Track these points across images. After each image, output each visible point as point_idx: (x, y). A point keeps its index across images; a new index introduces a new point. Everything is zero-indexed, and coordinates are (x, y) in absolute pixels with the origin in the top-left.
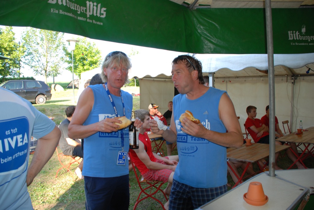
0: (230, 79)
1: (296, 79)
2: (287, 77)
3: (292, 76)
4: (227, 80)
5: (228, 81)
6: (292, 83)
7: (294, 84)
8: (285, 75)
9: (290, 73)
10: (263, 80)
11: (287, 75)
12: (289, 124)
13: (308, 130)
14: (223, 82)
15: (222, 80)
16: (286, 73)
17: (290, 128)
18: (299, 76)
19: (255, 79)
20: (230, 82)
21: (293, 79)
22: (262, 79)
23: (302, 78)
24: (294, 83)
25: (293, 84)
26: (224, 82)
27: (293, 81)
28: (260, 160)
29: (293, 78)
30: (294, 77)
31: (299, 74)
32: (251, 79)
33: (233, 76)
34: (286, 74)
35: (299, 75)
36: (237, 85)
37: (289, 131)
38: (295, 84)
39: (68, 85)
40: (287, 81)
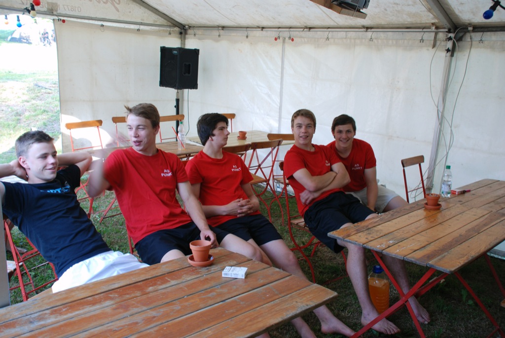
0: (294, 33)
1: (459, 39)
2: (436, 34)
3: (449, 31)
4: (286, 34)
5: (287, 39)
6: (448, 50)
7: (452, 55)
8: (429, 28)
9: (444, 22)
10: (371, 39)
11: (437, 28)
12: (425, 166)
13: (469, 191)
14: (276, 39)
15: (274, 33)
16: (433, 21)
17: (425, 177)
18: (469, 31)
19: (352, 34)
20: (293, 40)
21: (450, 39)
22: (369, 34)
23: (477, 36)
24: (452, 51)
25: (449, 54)
26: (278, 40)
27: (450, 45)
29: (452, 35)
30: (454, 32)
31: (470, 25)
32: (341, 34)
33: (298, 25)
34: (433, 24)
35: (470, 29)
36: (308, 49)
37: (421, 185)
38: (455, 54)
40: (434, 46)
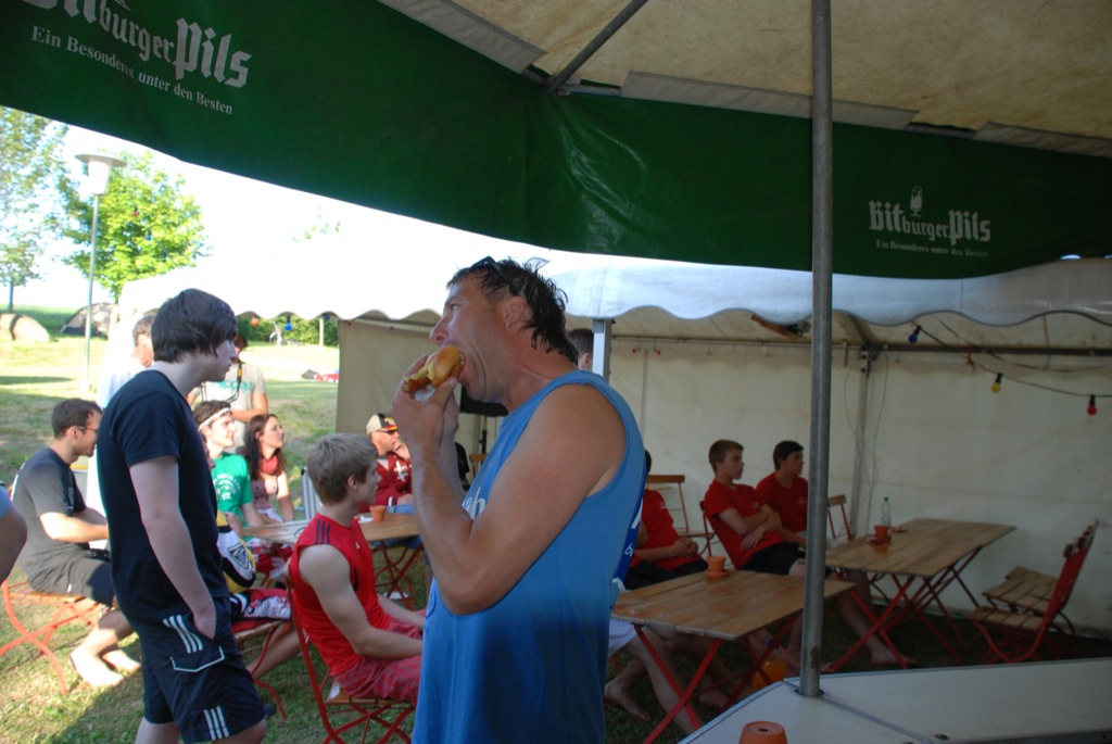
0: (660, 345)
1: (874, 358)
2: (847, 350)
3: (863, 349)
4: (649, 345)
5: (651, 352)
6: (863, 370)
7: (868, 376)
8: (839, 344)
9: (858, 338)
10: (768, 355)
11: (848, 344)
12: (847, 506)
13: (905, 531)
14: (634, 351)
15: (631, 344)
16: (844, 337)
17: (848, 520)
18: (884, 350)
19: (741, 348)
20: (659, 353)
21: (864, 357)
22: (765, 349)
23: (893, 355)
24: (866, 371)
25: (865, 374)
26: (638, 353)
27: (864, 364)
28: (754, 632)
29: (865, 353)
30: (868, 350)
31: (885, 343)
32: (727, 348)
33: (671, 334)
34: (844, 340)
35: (886, 347)
36: (682, 366)
37: (845, 531)
38: (871, 374)
39: (68, 323)
40: (846, 364)
